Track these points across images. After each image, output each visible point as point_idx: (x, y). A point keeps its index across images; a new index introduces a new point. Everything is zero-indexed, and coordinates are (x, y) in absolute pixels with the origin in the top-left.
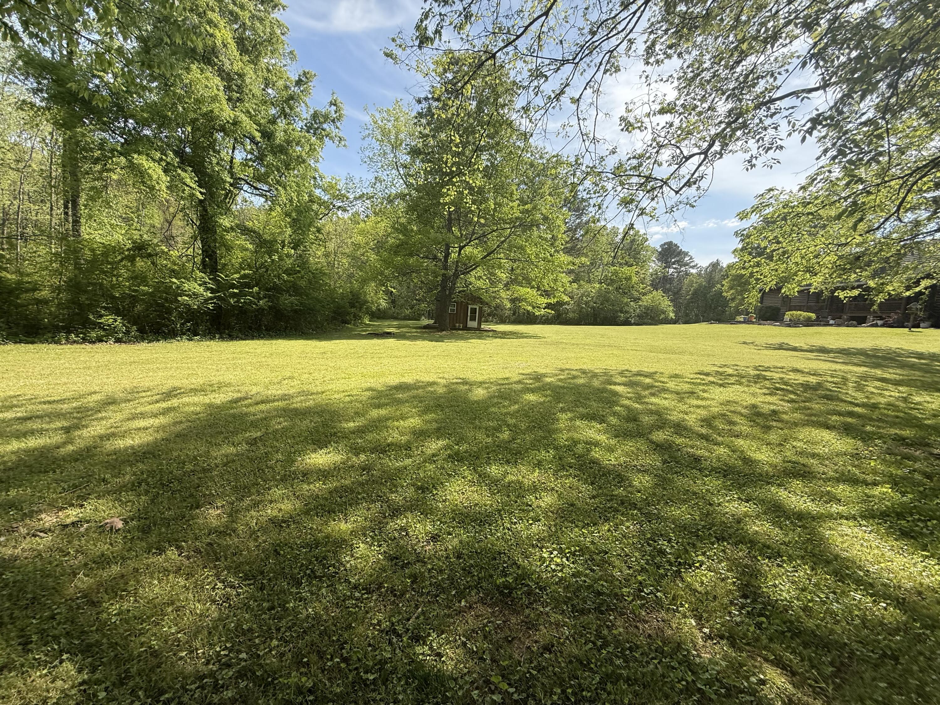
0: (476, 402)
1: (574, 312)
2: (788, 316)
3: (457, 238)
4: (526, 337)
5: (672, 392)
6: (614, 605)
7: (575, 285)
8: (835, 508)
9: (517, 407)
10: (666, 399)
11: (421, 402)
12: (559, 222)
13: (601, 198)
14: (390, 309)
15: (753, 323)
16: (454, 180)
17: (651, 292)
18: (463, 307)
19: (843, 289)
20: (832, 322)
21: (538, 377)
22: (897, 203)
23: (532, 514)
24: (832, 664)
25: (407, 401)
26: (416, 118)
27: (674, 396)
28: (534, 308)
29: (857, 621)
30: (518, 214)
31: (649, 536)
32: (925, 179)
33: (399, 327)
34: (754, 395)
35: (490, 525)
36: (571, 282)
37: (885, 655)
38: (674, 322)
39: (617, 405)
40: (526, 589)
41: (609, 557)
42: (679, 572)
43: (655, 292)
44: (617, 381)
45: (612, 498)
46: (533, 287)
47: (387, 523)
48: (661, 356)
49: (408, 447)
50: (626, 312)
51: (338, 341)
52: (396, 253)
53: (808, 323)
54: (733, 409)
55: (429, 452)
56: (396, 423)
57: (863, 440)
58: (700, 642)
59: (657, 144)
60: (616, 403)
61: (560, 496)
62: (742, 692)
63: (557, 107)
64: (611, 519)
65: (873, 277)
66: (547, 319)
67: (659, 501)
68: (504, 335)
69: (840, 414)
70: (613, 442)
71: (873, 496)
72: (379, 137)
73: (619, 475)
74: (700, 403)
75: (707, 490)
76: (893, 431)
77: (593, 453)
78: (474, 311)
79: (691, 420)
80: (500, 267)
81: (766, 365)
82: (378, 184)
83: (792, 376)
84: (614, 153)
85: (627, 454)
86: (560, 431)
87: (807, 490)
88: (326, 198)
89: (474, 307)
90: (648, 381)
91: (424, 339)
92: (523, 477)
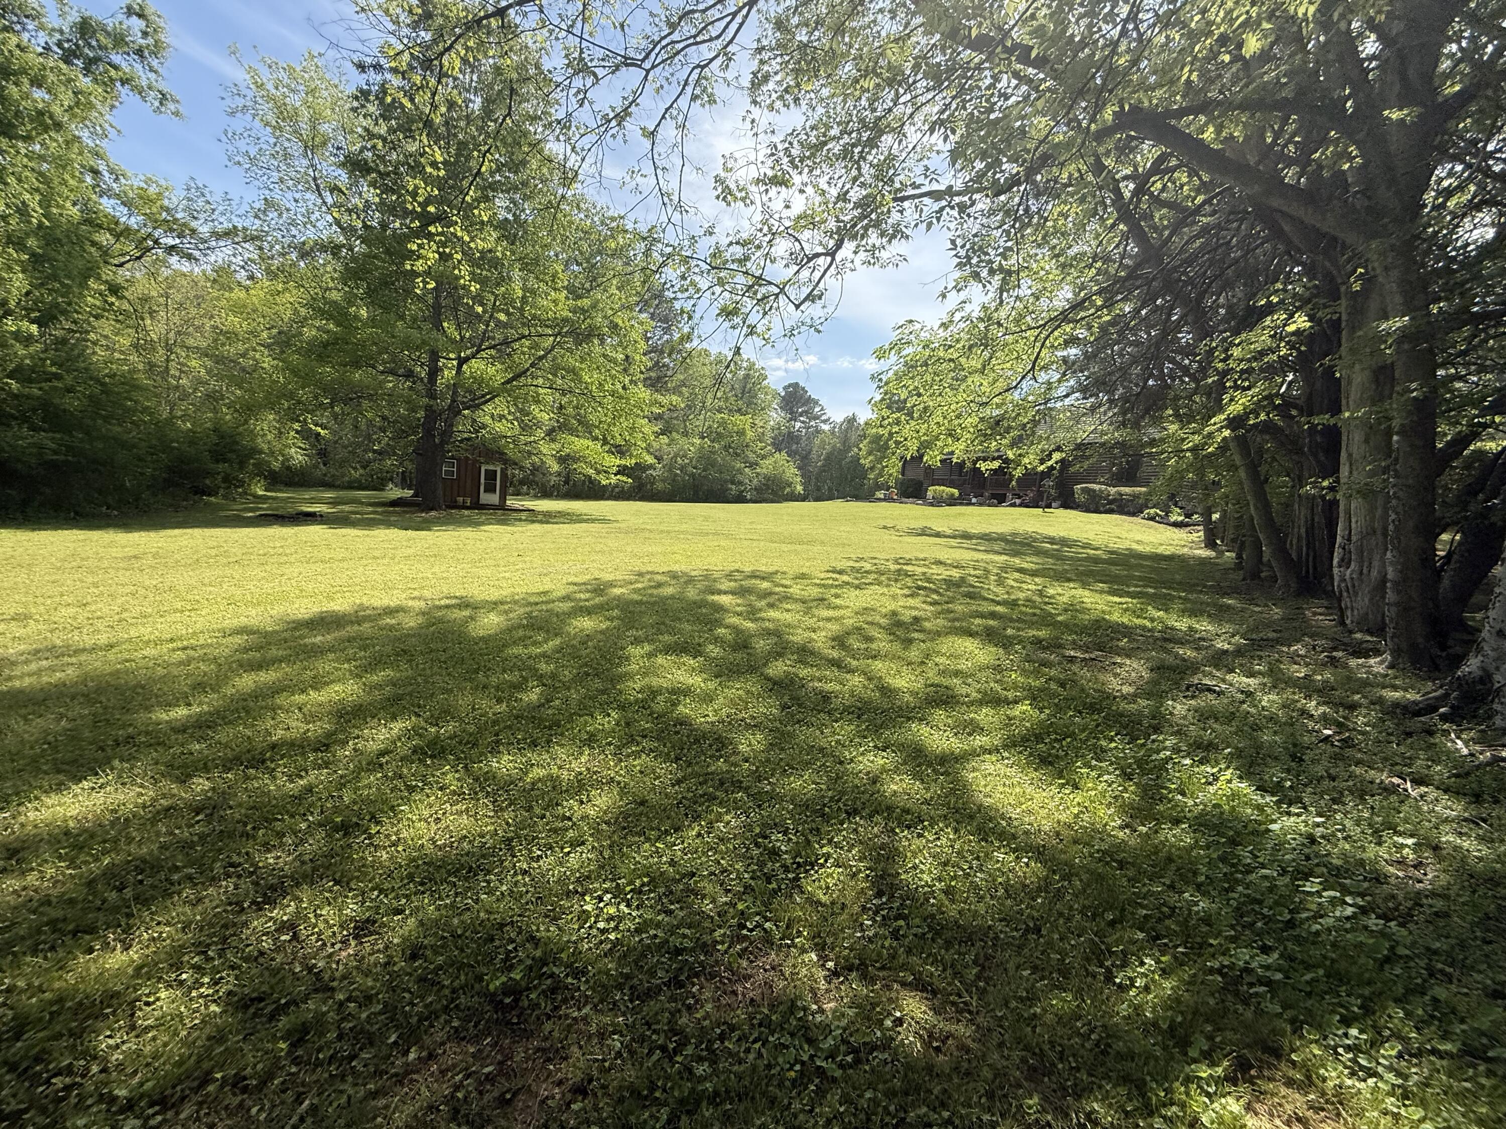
0: (482, 639)
1: (664, 481)
2: (931, 491)
3: (454, 341)
4: (587, 521)
5: (796, 600)
6: (701, 964)
7: (664, 439)
8: (979, 741)
9: (558, 641)
10: (788, 610)
11: (364, 648)
12: (634, 335)
13: (692, 302)
14: (316, 467)
15: (894, 501)
16: (432, 229)
17: (772, 455)
18: (468, 468)
19: (985, 460)
20: (974, 500)
21: (599, 588)
22: (1033, 358)
23: (571, 834)
24: (975, 962)
25: (332, 649)
26: (356, 98)
27: (798, 606)
28: (598, 472)
29: (1001, 892)
30: (566, 313)
31: (757, 830)
32: (1056, 333)
33: (334, 503)
34: (894, 597)
35: (489, 872)
36: (657, 435)
37: (1027, 930)
38: (803, 498)
39: (721, 625)
40: (549, 981)
41: (696, 882)
42: (797, 879)
43: (777, 455)
44: (723, 587)
45: (706, 778)
46: (596, 439)
47: (245, 924)
48: (785, 547)
49: (324, 745)
50: (740, 483)
51: (177, 532)
52: (322, 359)
53: (952, 502)
54: (870, 619)
55: (373, 747)
56: (299, 698)
57: (1005, 647)
58: (823, 985)
59: (770, 229)
60: (719, 623)
61: (623, 790)
62: (874, 1048)
63: (620, 137)
64: (704, 815)
65: (1012, 445)
66: (623, 491)
67: (774, 770)
68: (548, 518)
69: (982, 616)
70: (711, 685)
71: (1014, 718)
72: (271, 118)
73: (719, 739)
74: (831, 613)
75: (838, 742)
76: (1032, 633)
77: (681, 708)
78: (491, 475)
79: (820, 640)
80: (537, 402)
81: (908, 556)
82: (273, 215)
83: (935, 570)
84: (711, 234)
85: (733, 703)
86: (630, 676)
87: (950, 721)
88: (133, 222)
89: (491, 467)
90: (765, 585)
91: (389, 525)
92: (560, 768)
